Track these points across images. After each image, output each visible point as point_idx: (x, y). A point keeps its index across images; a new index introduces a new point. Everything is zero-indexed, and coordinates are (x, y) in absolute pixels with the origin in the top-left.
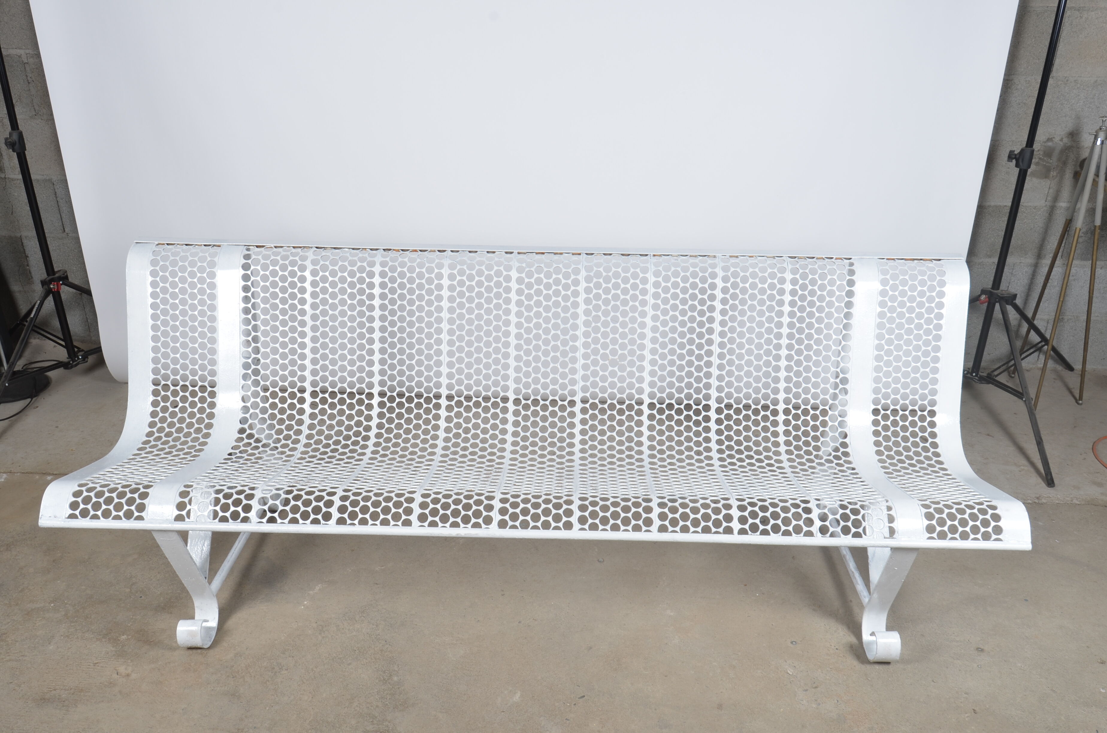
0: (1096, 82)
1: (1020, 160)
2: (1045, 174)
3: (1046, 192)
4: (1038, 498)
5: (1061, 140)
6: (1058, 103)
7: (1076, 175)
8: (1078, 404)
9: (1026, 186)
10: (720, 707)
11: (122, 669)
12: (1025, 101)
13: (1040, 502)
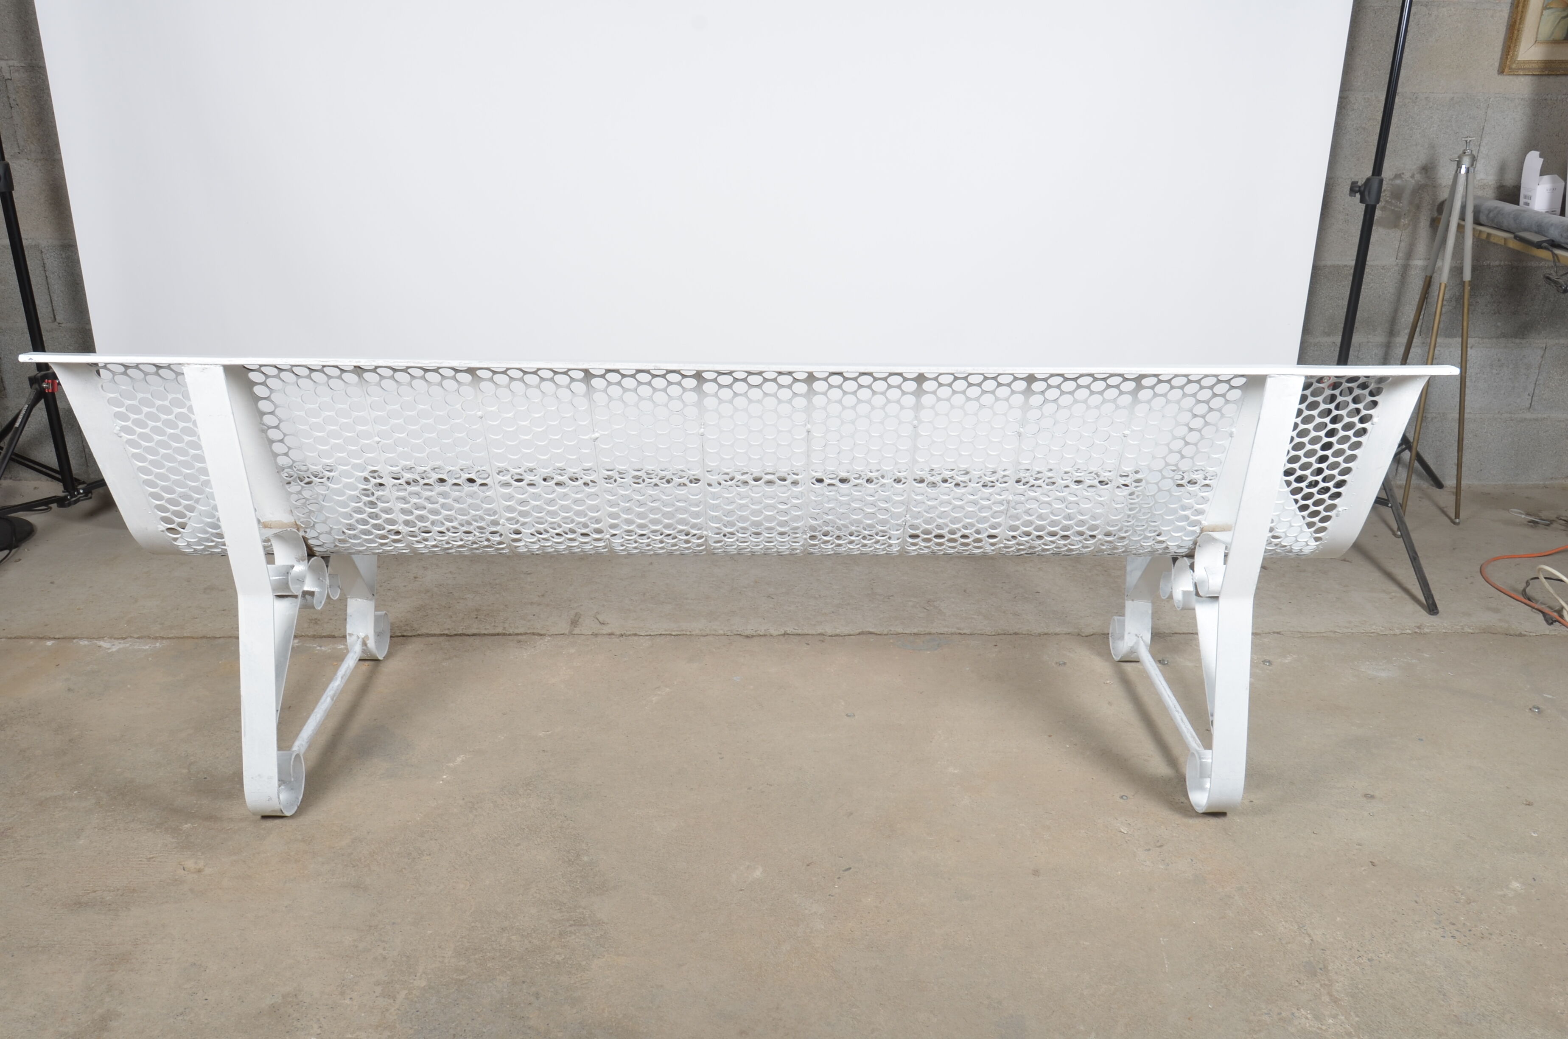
0: (1452, 99)
1: (1366, 193)
2: (1394, 223)
3: (1397, 247)
4: (1418, 627)
5: (1412, 176)
6: (1406, 128)
7: (1434, 223)
8: (1454, 523)
9: (1373, 238)
10: (1036, 873)
11: (190, 864)
12: (1364, 125)
13: (1422, 631)
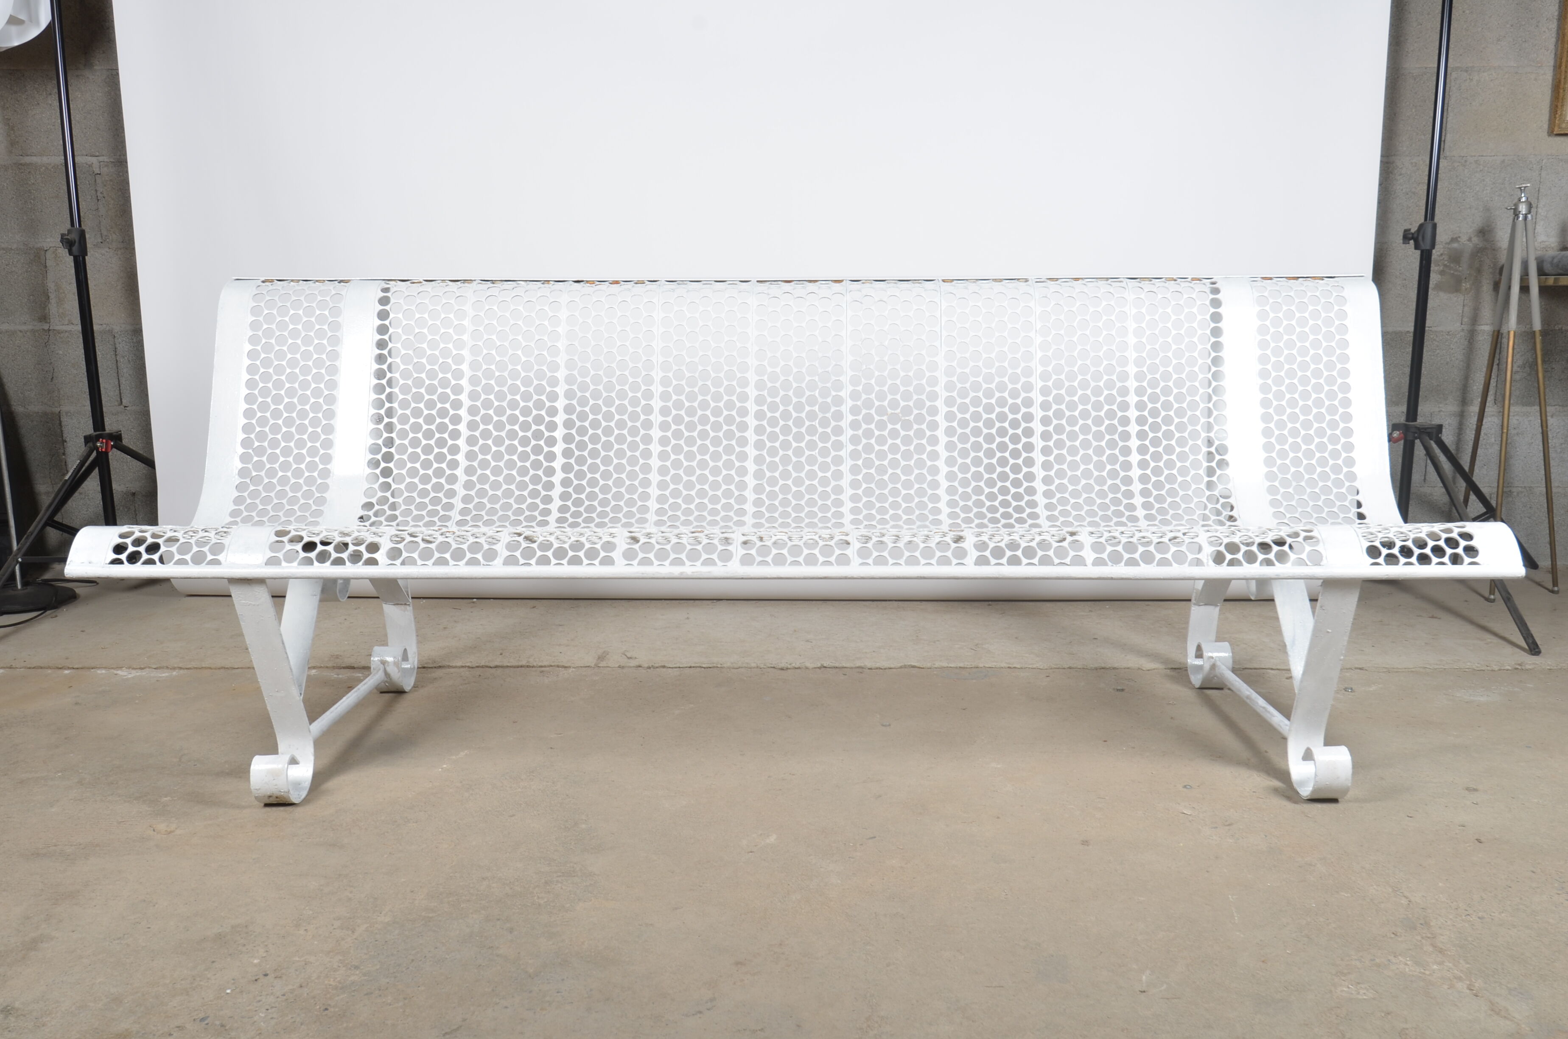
0: (1503, 161)
1: (1420, 238)
2: (1456, 288)
3: (1461, 312)
4: (1520, 665)
5: (1470, 240)
6: (1458, 191)
7: (1496, 286)
8: (1552, 592)
9: (1431, 303)
10: (1085, 843)
12: (1413, 190)
